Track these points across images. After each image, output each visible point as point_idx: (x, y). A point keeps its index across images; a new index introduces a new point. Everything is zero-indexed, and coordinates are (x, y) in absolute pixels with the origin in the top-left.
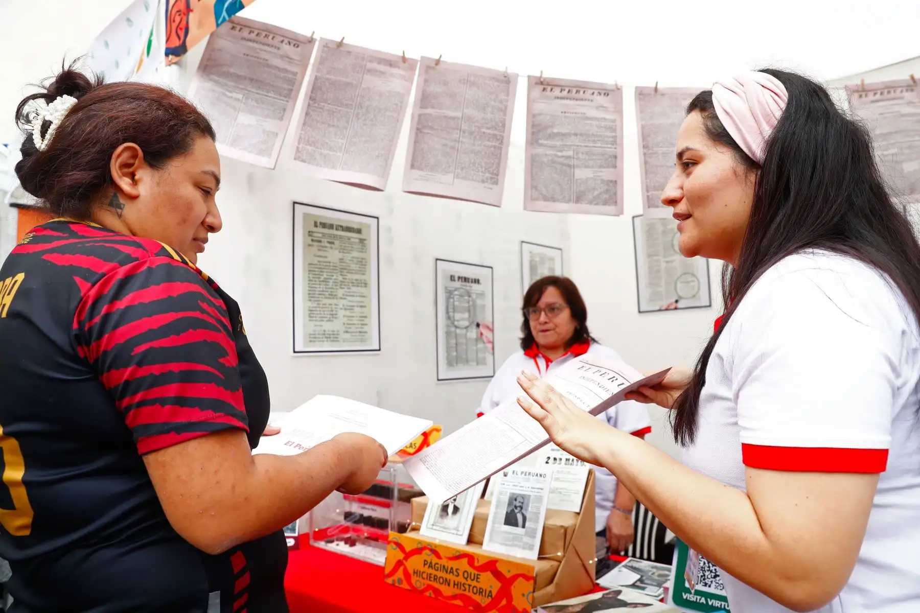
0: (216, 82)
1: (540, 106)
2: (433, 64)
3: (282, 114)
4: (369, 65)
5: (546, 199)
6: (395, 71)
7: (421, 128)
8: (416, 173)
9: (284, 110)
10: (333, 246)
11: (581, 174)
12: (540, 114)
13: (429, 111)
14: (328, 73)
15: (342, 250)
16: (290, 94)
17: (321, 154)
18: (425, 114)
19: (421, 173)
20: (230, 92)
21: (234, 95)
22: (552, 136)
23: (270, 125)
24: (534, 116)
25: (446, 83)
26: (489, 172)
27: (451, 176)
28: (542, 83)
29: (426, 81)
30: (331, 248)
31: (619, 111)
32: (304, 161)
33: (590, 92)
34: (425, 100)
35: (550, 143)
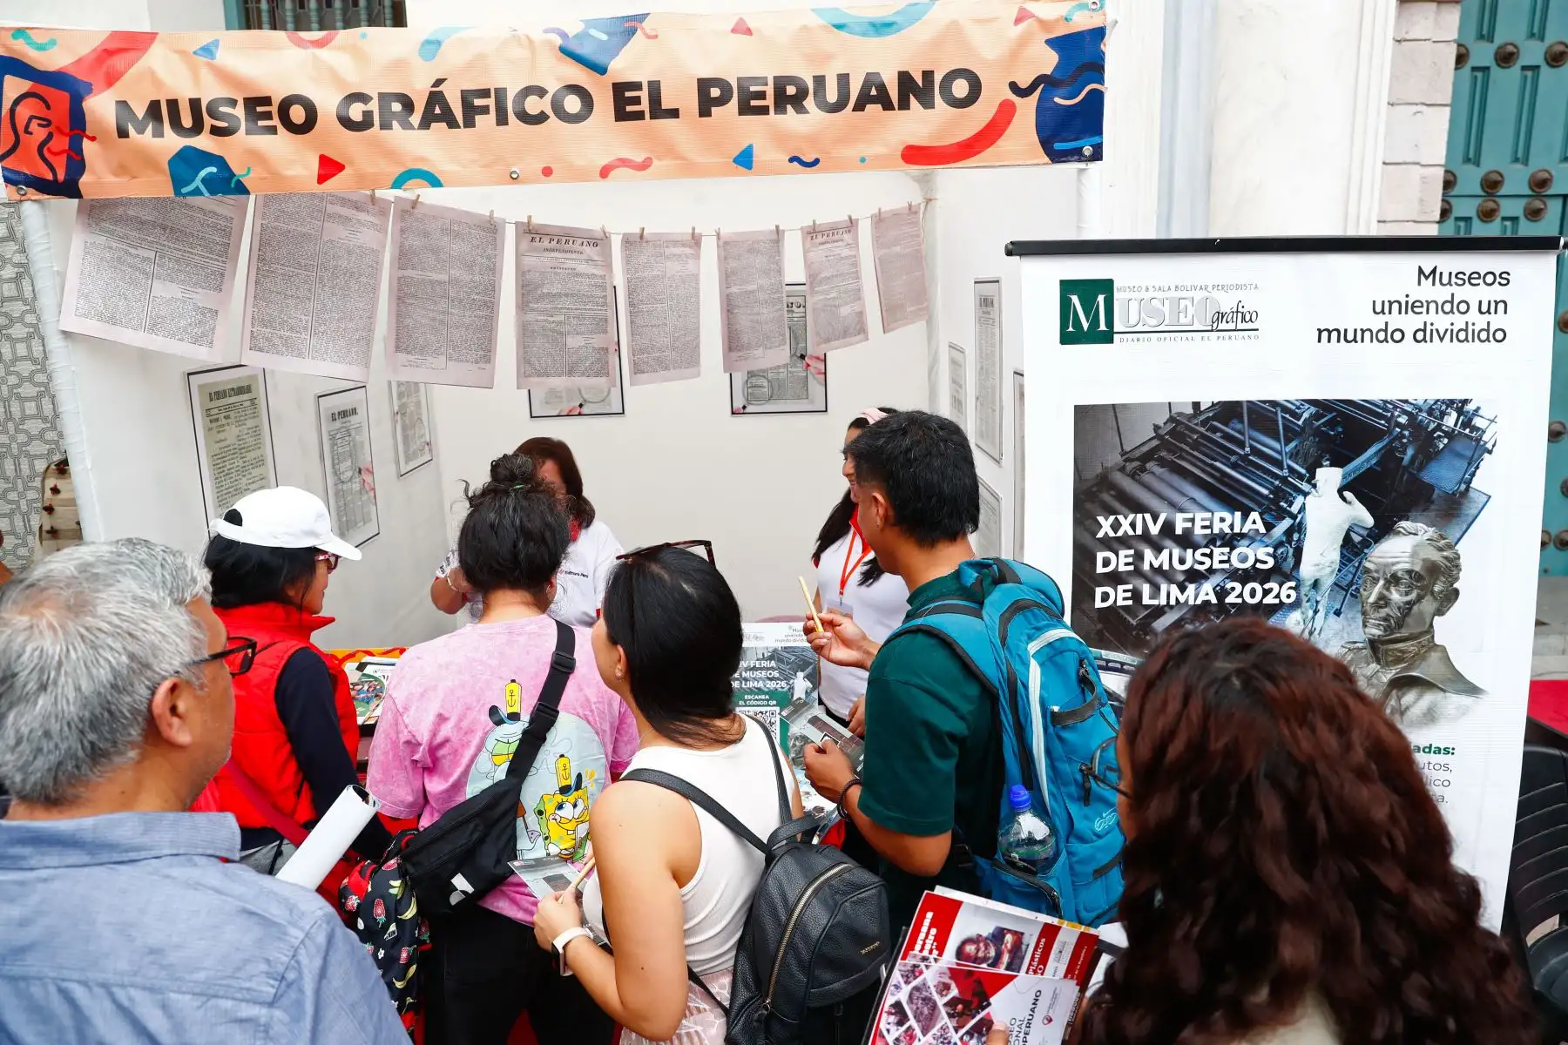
0: (112, 233)
1: (529, 261)
2: (409, 208)
3: (218, 281)
4: (331, 209)
5: (539, 375)
6: (363, 216)
7: (402, 296)
8: (403, 357)
9: (223, 275)
10: (229, 421)
11: (573, 342)
12: (529, 271)
13: (409, 273)
14: (277, 219)
15: (239, 423)
16: (227, 251)
17: (281, 337)
18: (404, 277)
19: (411, 357)
20: (136, 248)
21: (141, 252)
22: (543, 297)
23: (203, 297)
24: (523, 273)
25: (426, 234)
26: (482, 349)
27: (443, 358)
28: (530, 232)
29: (402, 231)
30: (228, 424)
31: (608, 266)
32: (261, 350)
33: (580, 241)
34: (404, 258)
35: (541, 306)
